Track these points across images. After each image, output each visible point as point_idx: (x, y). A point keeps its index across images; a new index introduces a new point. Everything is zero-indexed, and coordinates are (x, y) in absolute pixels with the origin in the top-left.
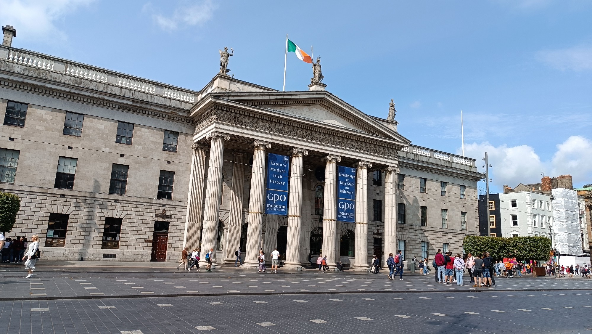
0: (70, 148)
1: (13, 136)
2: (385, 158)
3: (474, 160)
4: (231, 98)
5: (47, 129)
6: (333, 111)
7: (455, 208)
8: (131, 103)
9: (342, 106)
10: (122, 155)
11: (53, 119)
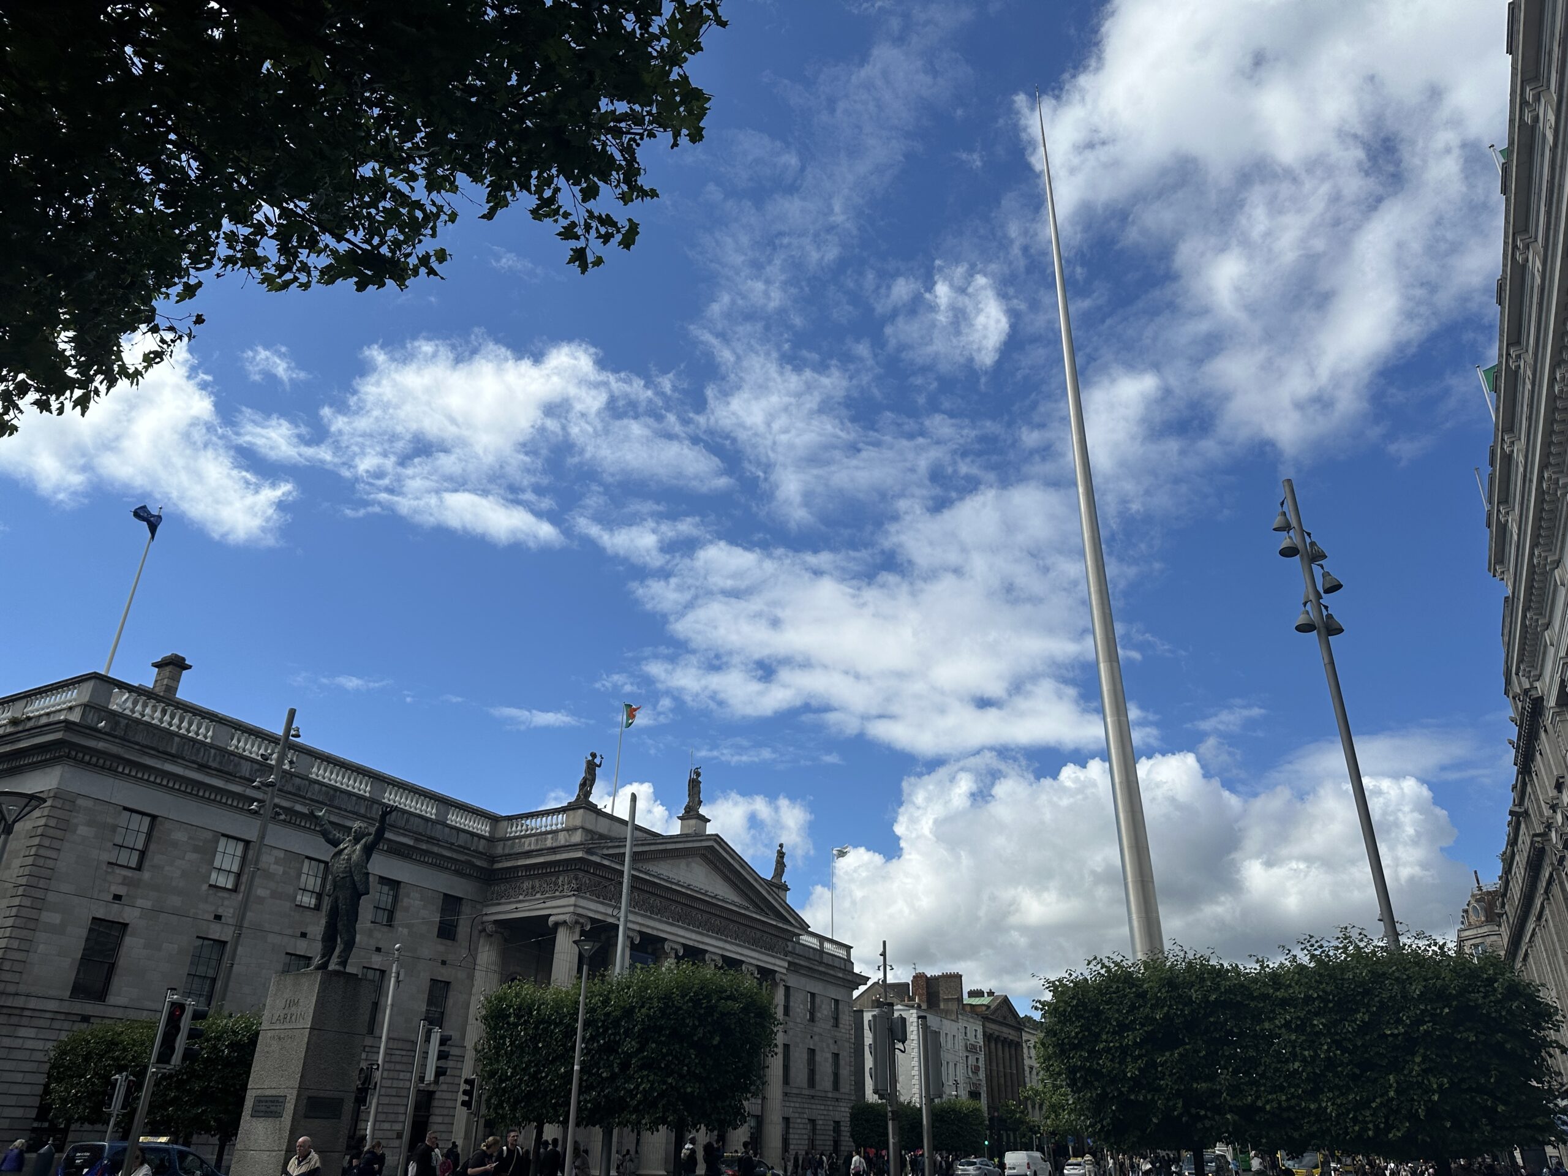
0: (304, 935)
1: (220, 911)
2: (773, 956)
3: (848, 948)
4: (606, 852)
5: (275, 895)
6: (716, 869)
7: (824, 1045)
8: (411, 843)
9: (732, 861)
10: (378, 950)
11: (284, 873)
